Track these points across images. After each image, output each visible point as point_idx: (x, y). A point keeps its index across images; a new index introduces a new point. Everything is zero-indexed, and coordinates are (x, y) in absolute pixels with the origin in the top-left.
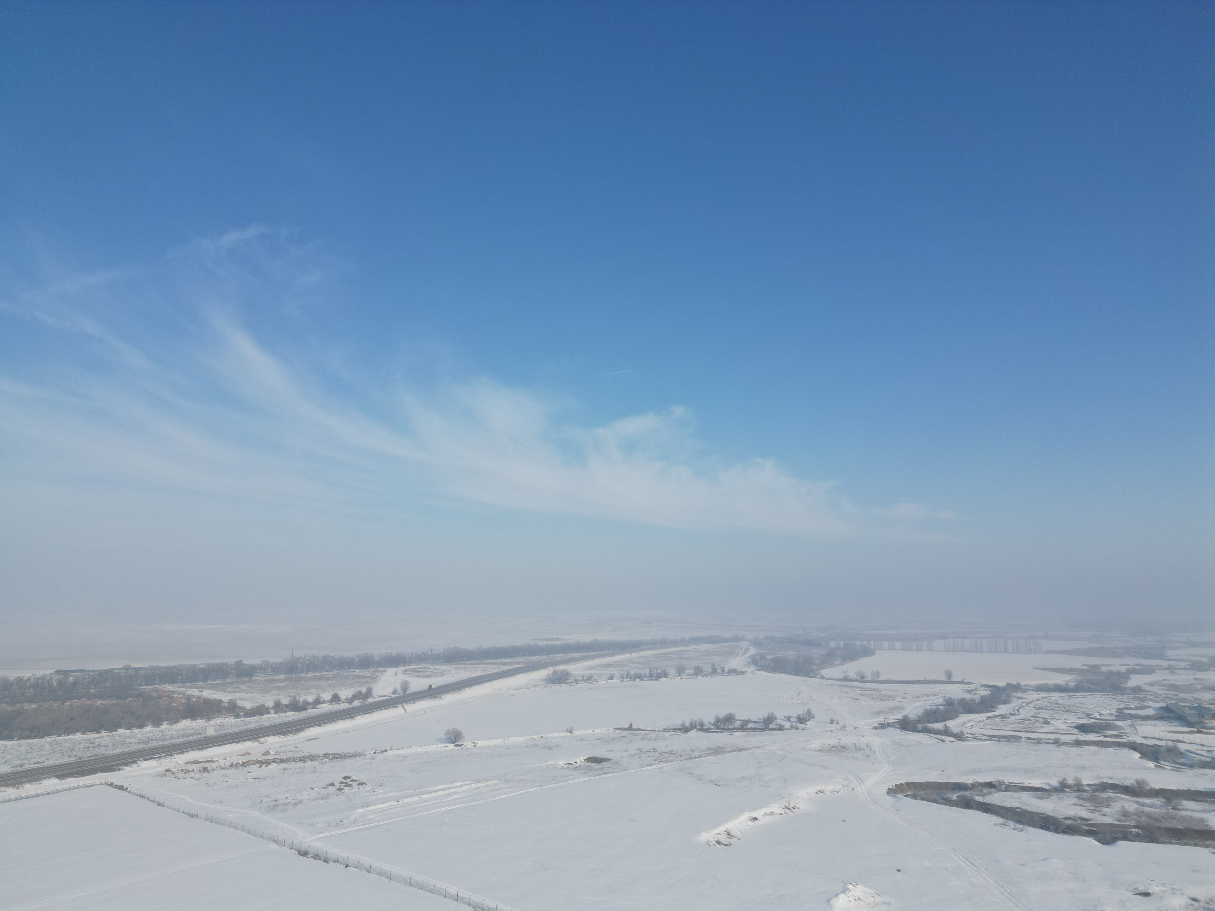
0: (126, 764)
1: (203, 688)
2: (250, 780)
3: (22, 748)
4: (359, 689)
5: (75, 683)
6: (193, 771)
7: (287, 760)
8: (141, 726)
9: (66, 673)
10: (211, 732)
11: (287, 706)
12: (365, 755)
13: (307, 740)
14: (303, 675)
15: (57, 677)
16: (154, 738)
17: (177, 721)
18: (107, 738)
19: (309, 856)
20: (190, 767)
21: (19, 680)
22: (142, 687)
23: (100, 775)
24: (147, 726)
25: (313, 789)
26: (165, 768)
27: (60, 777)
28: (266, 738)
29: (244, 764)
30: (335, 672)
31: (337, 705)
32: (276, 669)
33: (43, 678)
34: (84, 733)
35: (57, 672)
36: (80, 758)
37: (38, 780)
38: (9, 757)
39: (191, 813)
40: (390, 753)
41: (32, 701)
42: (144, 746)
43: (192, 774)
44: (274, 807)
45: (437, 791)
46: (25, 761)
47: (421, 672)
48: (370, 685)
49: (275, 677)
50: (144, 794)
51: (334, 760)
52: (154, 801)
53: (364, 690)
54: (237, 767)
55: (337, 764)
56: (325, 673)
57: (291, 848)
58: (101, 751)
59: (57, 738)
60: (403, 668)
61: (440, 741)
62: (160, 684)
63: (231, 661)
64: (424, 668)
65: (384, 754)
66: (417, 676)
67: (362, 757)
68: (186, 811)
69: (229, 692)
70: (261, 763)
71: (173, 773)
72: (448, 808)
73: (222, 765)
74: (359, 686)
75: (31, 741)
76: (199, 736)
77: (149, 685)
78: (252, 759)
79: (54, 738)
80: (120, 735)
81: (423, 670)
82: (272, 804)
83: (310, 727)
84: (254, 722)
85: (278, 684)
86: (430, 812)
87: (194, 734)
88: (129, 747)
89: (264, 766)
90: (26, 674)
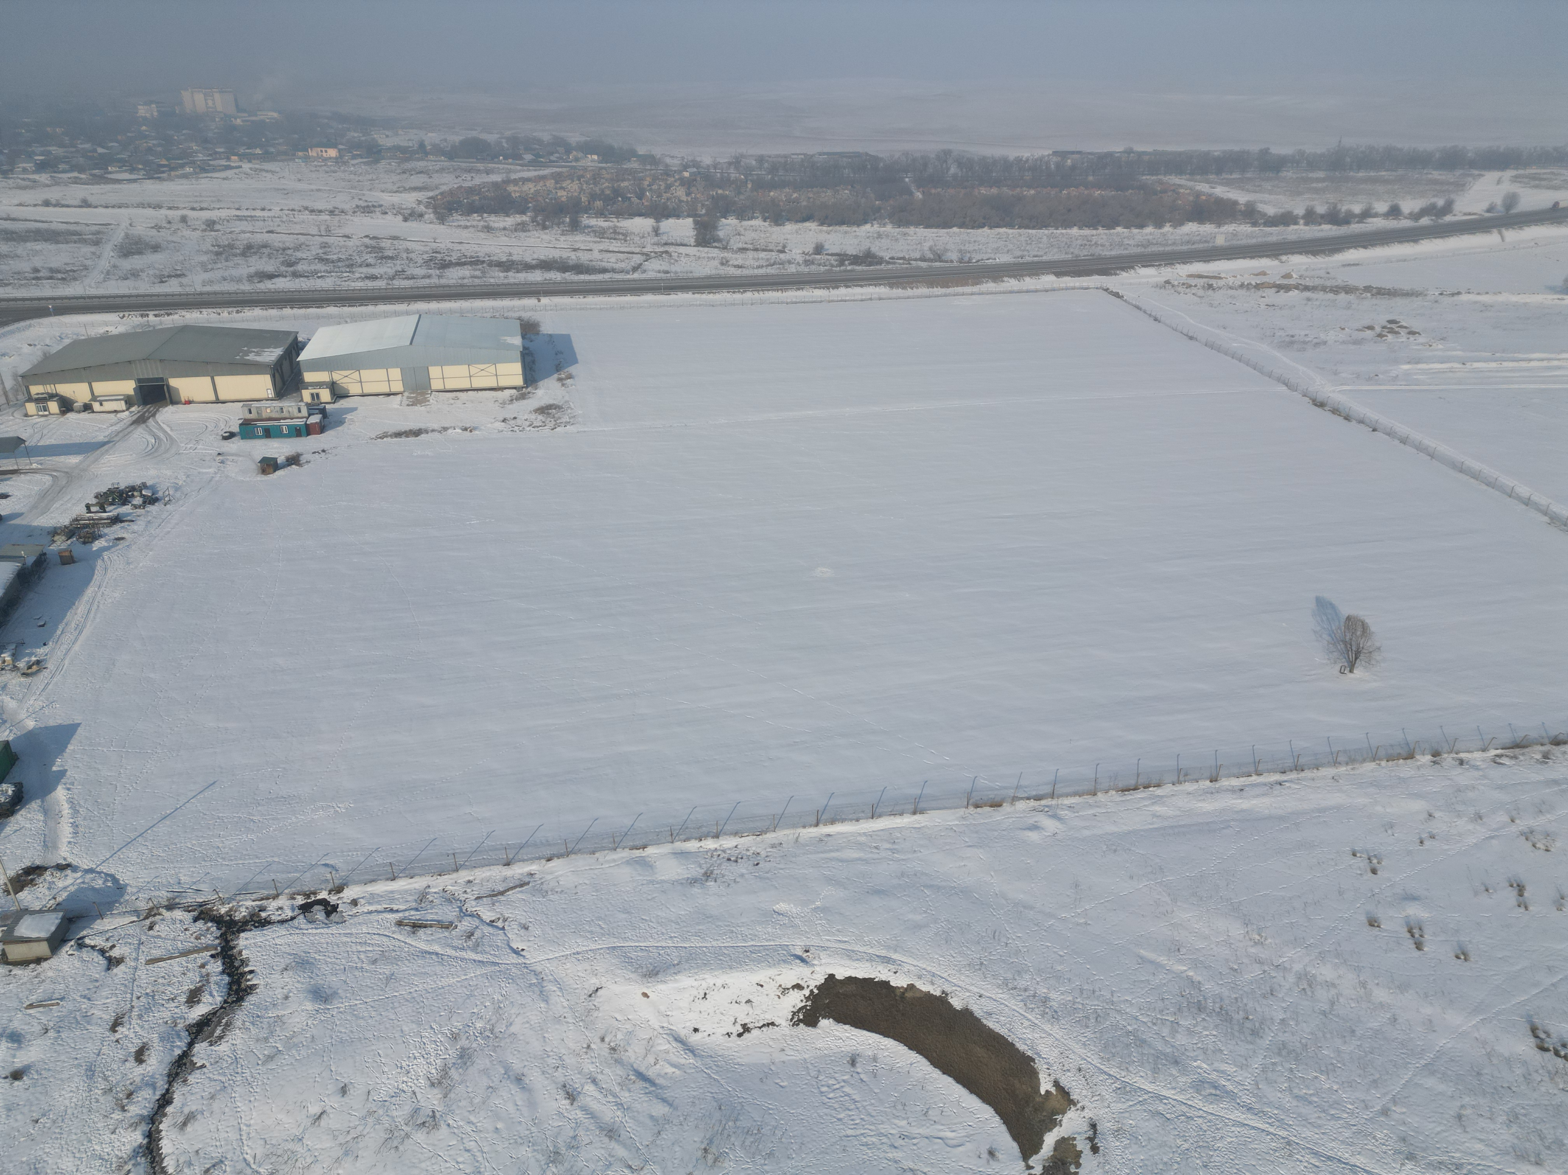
0: (1123, 269)
1: (1216, 183)
2: (1263, 307)
3: (1022, 239)
4: (1433, 200)
5: (1073, 168)
6: (1196, 286)
7: (1313, 289)
8: (1141, 226)
9: (1064, 154)
10: (1220, 241)
11: (1322, 216)
12: (1426, 295)
13: (1344, 266)
14: (1351, 174)
15: (1055, 159)
16: (1155, 241)
17: (1181, 223)
18: (1104, 237)
19: (1326, 408)
20: (1192, 282)
21: (1019, 160)
22: (1144, 178)
23: (1096, 277)
24: (1148, 226)
25: (1343, 329)
26: (1165, 279)
27: (1058, 274)
28: (1290, 256)
29: (1258, 287)
30: (1400, 172)
31: (1395, 222)
32: (1313, 163)
33: (1041, 159)
34: (1080, 228)
35: (1055, 153)
36: (1077, 256)
37: (1038, 275)
38: (1011, 246)
39: (1190, 334)
40: (1464, 297)
41: (1030, 187)
42: (1143, 250)
43: (1194, 290)
44: (1290, 343)
45: (1530, 360)
46: (1026, 253)
47: (1545, 179)
48: (1453, 196)
49: (1311, 175)
50: (1140, 305)
51: (1379, 296)
52: (1150, 315)
53: (1441, 202)
54: (1248, 289)
55: (1383, 302)
56: (1383, 173)
57: (1304, 396)
58: (1098, 251)
59: (1055, 231)
60: (1513, 173)
61: (1552, 289)
62: (1165, 175)
63: (1254, 148)
64: (1553, 173)
65: (1456, 298)
66: (1536, 187)
67: (1420, 298)
68: (1185, 331)
69: (1248, 190)
70: (1279, 287)
71: (1173, 286)
72: (1543, 386)
73: (1231, 284)
74: (1434, 196)
75: (1030, 231)
76: (1206, 245)
77: (1152, 175)
78: (1268, 280)
79: (1051, 230)
80: (1118, 234)
81: (1549, 176)
82: (1287, 339)
83: (1351, 248)
84: (1275, 234)
85: (1314, 185)
86: (1512, 386)
87: (1200, 242)
88: (1126, 249)
89: (1282, 291)
90: (1026, 154)
